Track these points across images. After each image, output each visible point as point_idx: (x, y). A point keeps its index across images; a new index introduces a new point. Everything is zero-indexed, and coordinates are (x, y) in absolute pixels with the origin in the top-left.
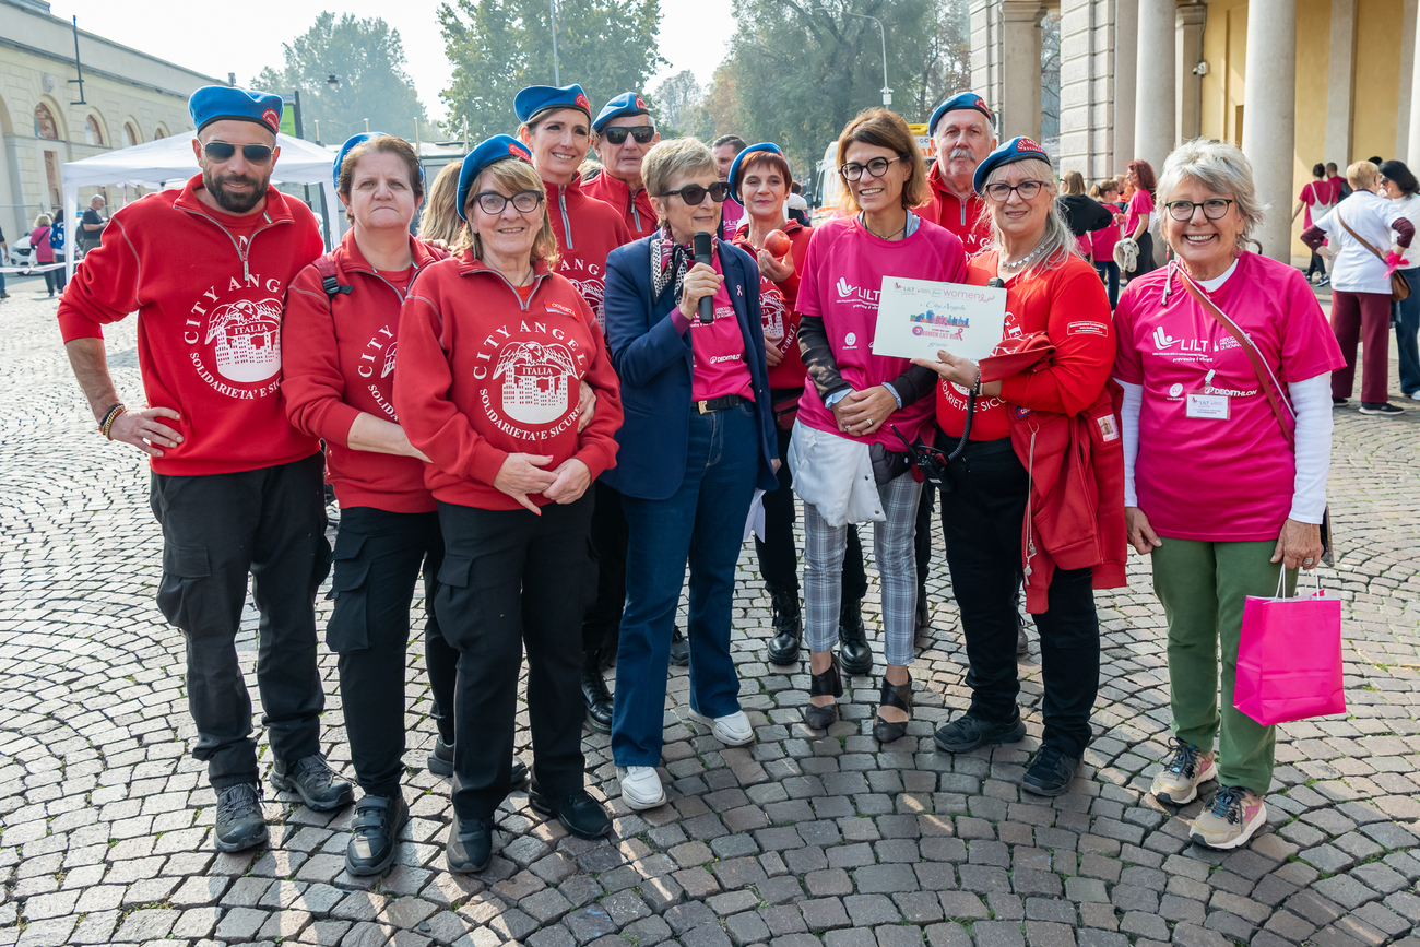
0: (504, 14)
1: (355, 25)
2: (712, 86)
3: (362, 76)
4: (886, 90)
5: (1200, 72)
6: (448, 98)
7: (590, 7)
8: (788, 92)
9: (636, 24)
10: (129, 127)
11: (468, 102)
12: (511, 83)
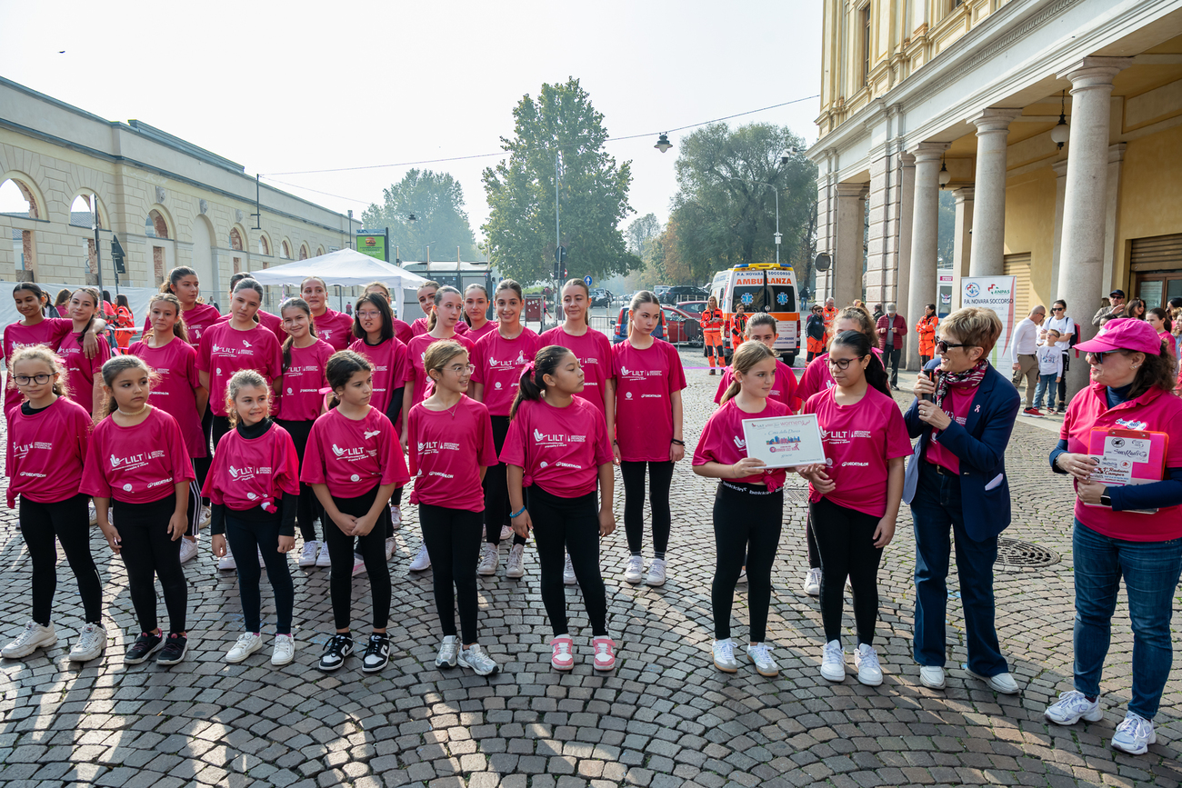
0: (525, 177)
1: (432, 179)
2: (667, 225)
3: (434, 212)
4: (777, 234)
6: (486, 230)
7: (584, 173)
8: (712, 233)
9: (614, 184)
10: (285, 243)
11: (500, 233)
12: (528, 221)
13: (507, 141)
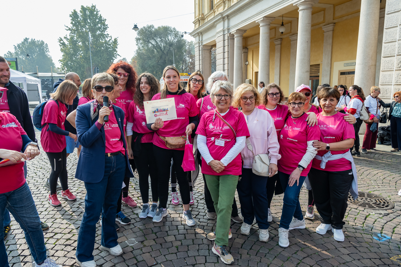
0: (76, 41)
1: (35, 42)
2: (131, 62)
3: (37, 55)
5: (247, 64)
6: (61, 62)
7: (99, 41)
8: (150, 64)
9: (112, 46)
11: (67, 63)
12: (78, 59)
13: (67, 27)
